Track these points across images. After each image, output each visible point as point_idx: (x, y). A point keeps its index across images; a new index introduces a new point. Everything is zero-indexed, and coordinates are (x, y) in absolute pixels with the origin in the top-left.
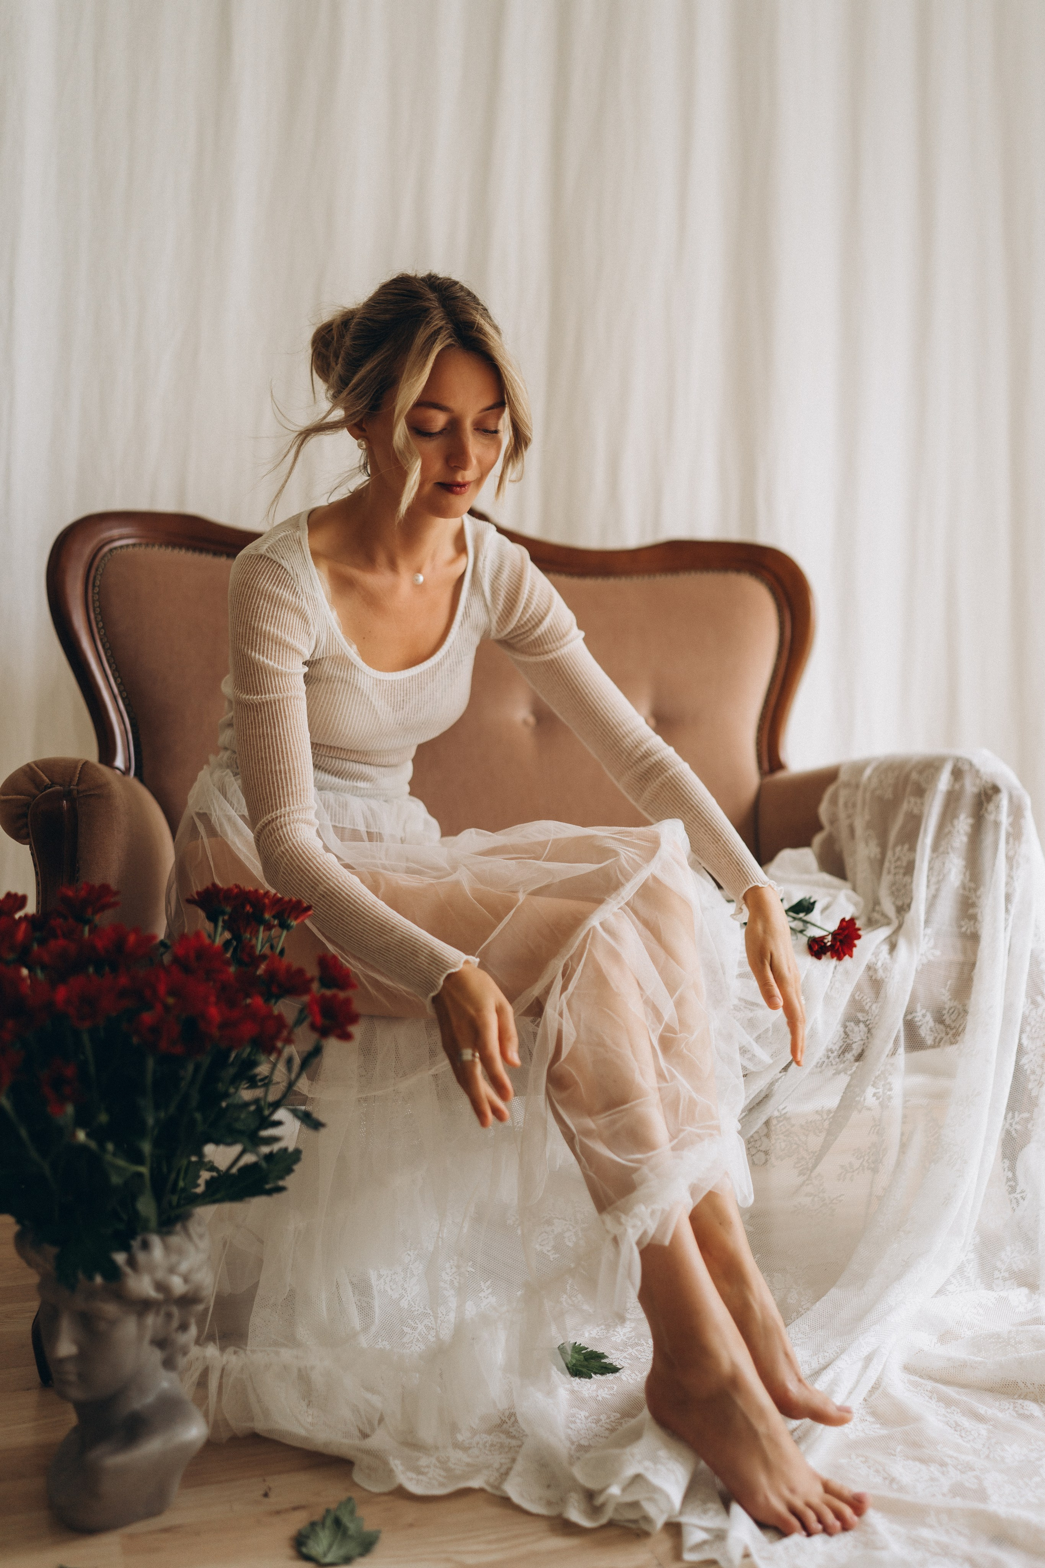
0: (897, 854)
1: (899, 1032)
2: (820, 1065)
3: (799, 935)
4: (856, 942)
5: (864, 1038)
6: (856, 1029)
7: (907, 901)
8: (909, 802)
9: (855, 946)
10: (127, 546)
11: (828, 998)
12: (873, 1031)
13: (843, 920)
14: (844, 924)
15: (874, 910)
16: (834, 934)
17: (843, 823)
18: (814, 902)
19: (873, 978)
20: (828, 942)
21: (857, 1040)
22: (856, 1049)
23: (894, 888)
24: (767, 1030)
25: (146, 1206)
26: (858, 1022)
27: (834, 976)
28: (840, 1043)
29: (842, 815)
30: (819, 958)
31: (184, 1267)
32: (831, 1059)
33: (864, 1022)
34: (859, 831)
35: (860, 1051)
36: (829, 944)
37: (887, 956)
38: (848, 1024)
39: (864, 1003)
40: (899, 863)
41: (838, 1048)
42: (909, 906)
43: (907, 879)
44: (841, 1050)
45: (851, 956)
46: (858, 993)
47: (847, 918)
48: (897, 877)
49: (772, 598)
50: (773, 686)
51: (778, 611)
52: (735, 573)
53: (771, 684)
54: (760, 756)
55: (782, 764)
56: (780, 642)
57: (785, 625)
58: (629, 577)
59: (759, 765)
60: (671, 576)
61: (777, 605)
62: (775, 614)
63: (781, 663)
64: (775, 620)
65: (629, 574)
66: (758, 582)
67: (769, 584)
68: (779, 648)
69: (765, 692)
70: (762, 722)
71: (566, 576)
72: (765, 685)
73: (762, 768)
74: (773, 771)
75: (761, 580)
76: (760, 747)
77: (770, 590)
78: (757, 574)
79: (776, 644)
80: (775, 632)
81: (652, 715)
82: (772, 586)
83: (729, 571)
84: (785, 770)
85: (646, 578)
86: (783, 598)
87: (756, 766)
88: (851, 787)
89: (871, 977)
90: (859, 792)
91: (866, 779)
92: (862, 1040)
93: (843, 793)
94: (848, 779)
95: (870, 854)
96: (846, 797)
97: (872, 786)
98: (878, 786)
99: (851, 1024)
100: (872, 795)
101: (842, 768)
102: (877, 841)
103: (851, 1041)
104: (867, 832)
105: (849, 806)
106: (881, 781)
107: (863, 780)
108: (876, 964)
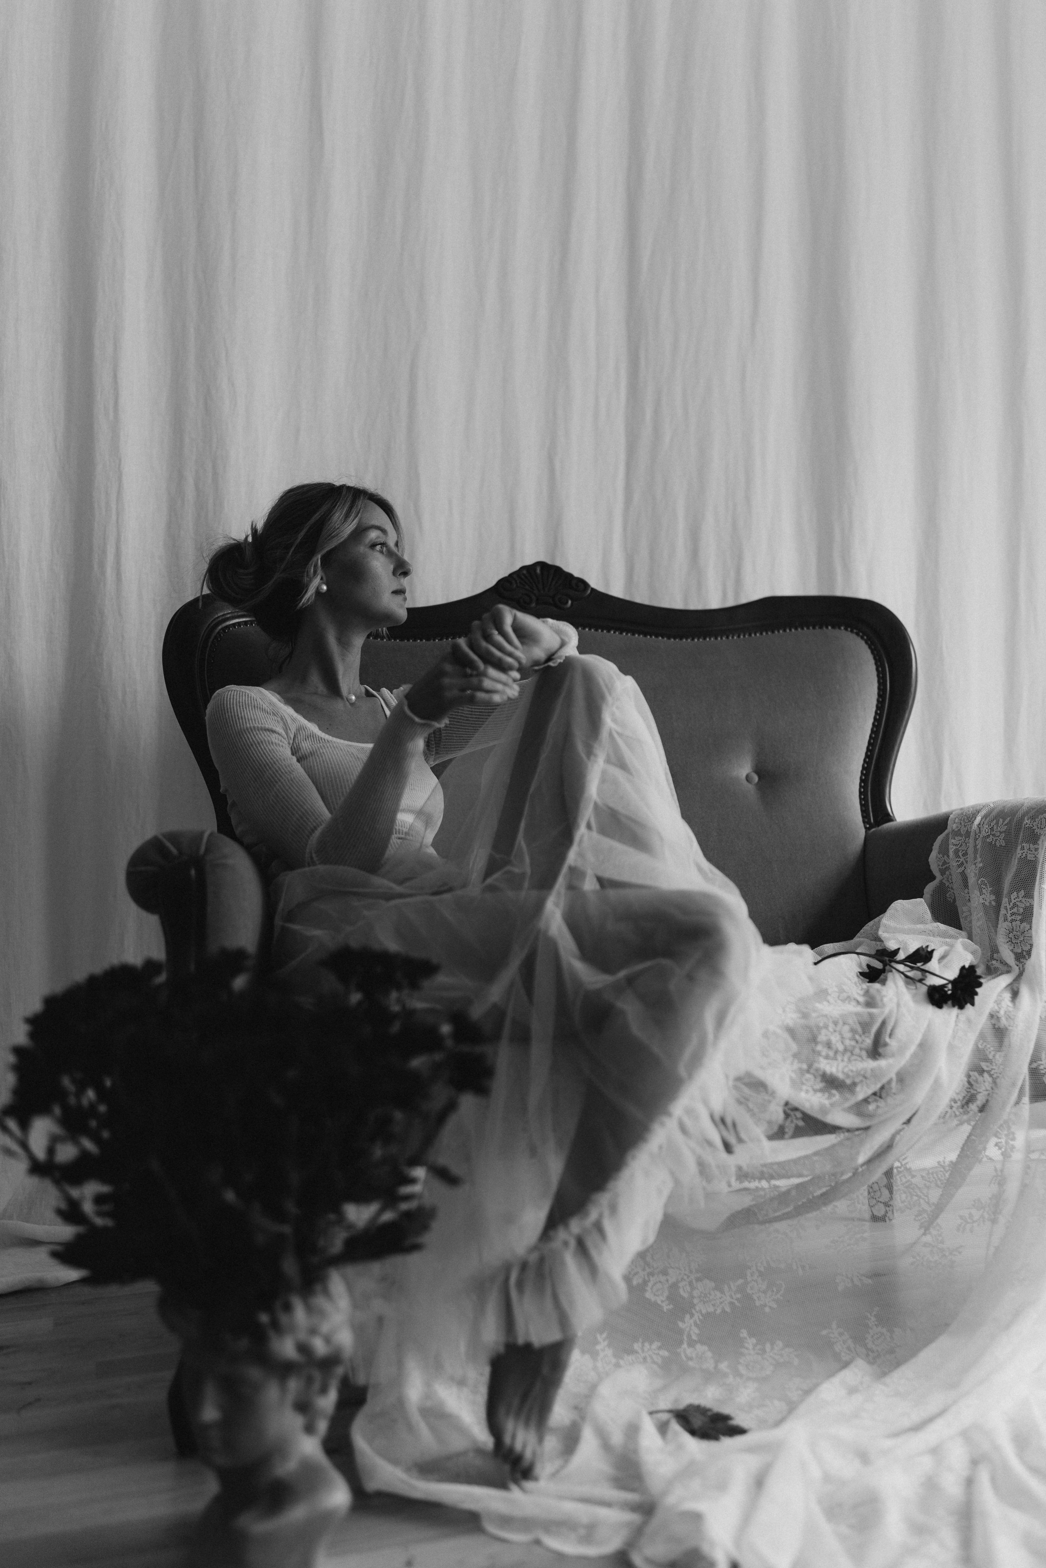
0: (1013, 901)
1: (1024, 1081)
2: (943, 1116)
3: (919, 984)
4: (978, 990)
5: (989, 1088)
6: (980, 1079)
7: (1027, 948)
8: (1023, 848)
9: (976, 994)
10: (239, 624)
11: (951, 1047)
12: (998, 1081)
13: (963, 968)
14: (965, 971)
15: (992, 958)
16: (954, 982)
17: (955, 872)
18: (933, 951)
19: (996, 1027)
20: (949, 990)
21: (981, 1091)
22: (981, 1099)
23: (1011, 935)
24: (890, 1082)
25: (289, 1267)
26: (981, 1072)
27: (956, 1025)
28: (964, 1094)
29: (954, 864)
30: (940, 1006)
32: (954, 1109)
33: (988, 1072)
34: (972, 880)
35: (984, 1101)
36: (950, 992)
37: (1010, 1004)
38: (971, 1073)
39: (987, 1052)
40: (1015, 910)
41: (961, 1098)
42: (1029, 953)
43: (1024, 924)
44: (965, 1101)
45: (973, 1004)
46: (981, 1041)
47: (967, 966)
48: (1014, 923)
49: (869, 651)
50: (874, 739)
51: (876, 664)
52: (830, 628)
53: (871, 737)
54: (864, 809)
55: (888, 815)
56: (879, 695)
57: (884, 678)
58: (725, 637)
59: (863, 817)
60: (767, 633)
61: (875, 658)
62: (874, 667)
63: (881, 715)
64: (875, 673)
65: (726, 633)
66: (854, 636)
67: (865, 638)
68: (878, 701)
69: (866, 744)
70: (865, 775)
71: (663, 637)
72: (868, 738)
73: (866, 820)
74: (878, 823)
75: (857, 634)
76: (864, 799)
77: (866, 643)
78: (853, 628)
79: (877, 697)
80: (876, 685)
81: (754, 772)
82: (868, 639)
83: (824, 626)
84: (892, 820)
85: (742, 637)
86: (881, 649)
87: (861, 819)
88: (961, 835)
89: (994, 1025)
90: (971, 840)
91: (976, 826)
92: (987, 1090)
93: (953, 841)
94: (957, 827)
95: (985, 902)
96: (956, 845)
97: (984, 834)
98: (989, 832)
99: (975, 1074)
100: (984, 842)
101: (951, 816)
102: (991, 889)
103: (975, 1092)
104: (980, 880)
105: (960, 854)
106: (992, 829)
107: (973, 828)
108: (998, 1012)
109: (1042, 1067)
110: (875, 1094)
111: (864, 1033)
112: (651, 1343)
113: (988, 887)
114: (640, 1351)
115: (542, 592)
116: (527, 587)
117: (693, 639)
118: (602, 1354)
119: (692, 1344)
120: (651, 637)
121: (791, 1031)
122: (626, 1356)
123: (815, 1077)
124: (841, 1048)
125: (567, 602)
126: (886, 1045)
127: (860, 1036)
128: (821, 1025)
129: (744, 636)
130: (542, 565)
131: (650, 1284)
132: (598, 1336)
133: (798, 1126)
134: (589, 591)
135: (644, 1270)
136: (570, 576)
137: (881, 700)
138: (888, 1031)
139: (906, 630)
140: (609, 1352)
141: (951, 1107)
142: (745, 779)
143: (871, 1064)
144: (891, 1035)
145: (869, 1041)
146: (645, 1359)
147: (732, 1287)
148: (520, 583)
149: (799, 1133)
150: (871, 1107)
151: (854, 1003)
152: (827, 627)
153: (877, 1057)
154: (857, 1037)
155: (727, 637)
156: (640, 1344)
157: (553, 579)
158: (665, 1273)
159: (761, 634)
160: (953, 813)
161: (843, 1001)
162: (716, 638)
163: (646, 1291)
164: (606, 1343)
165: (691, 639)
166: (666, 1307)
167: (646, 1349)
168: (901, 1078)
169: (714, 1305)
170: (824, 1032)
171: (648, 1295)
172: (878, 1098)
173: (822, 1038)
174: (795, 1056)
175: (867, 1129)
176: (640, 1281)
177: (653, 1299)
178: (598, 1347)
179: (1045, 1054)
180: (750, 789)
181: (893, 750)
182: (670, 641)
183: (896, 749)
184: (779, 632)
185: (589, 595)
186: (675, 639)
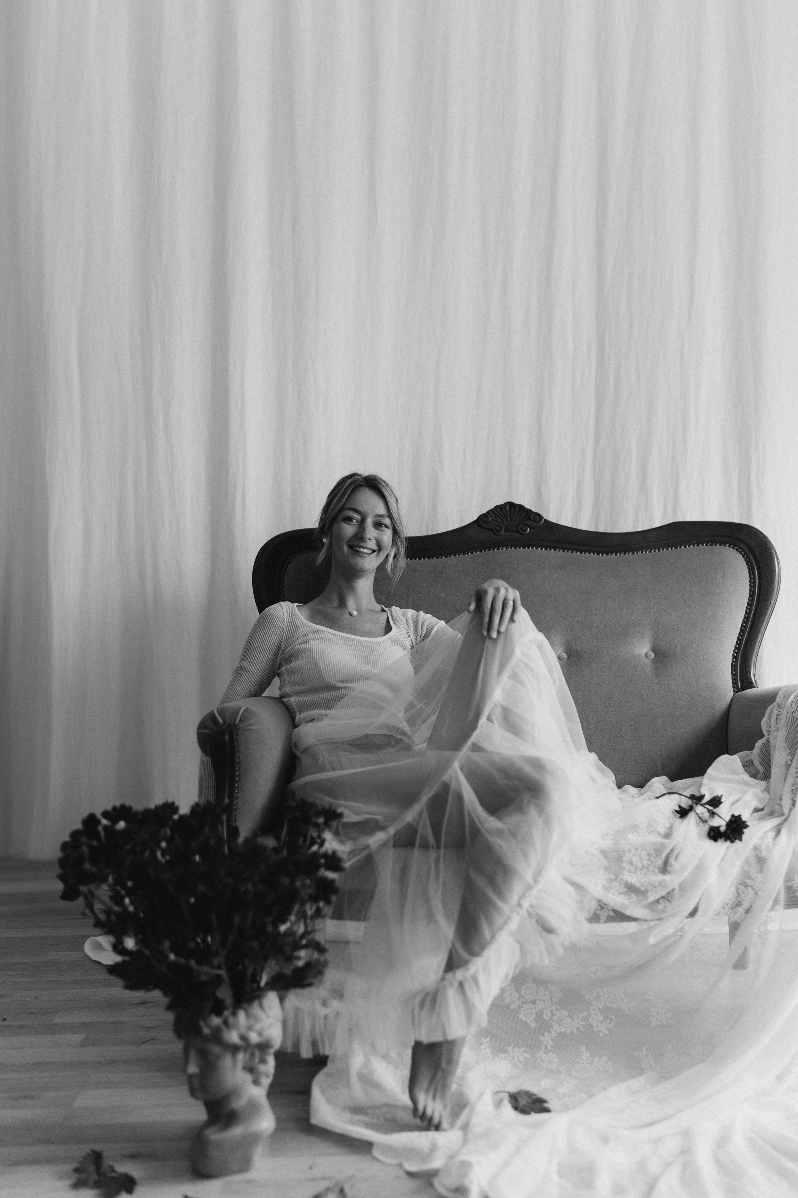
2: (717, 914)
4: (745, 830)
5: (752, 897)
6: (745, 891)
9: (743, 833)
12: (759, 893)
13: (735, 815)
16: (728, 825)
17: (773, 735)
18: (722, 799)
19: (759, 856)
21: (746, 898)
22: (746, 905)
23: (794, 787)
24: (673, 890)
25: (225, 993)
26: (746, 886)
27: (727, 854)
28: (734, 900)
30: (716, 840)
32: (726, 909)
33: (752, 887)
35: (748, 906)
36: (723, 831)
37: (771, 840)
38: (739, 886)
39: (751, 873)
41: (731, 902)
44: (734, 905)
45: (741, 840)
46: (746, 867)
47: (738, 815)
49: (745, 563)
50: (744, 627)
51: (749, 572)
52: (718, 545)
53: (742, 626)
54: (734, 677)
55: (752, 683)
56: (750, 594)
57: (754, 583)
58: (640, 552)
59: (733, 683)
60: (672, 549)
61: (748, 568)
62: (748, 575)
63: (750, 610)
65: (640, 549)
66: (735, 551)
67: (743, 552)
68: (749, 599)
69: (739, 631)
70: (736, 653)
71: (594, 554)
72: (740, 626)
73: (735, 686)
74: (744, 688)
75: (737, 550)
76: (734, 670)
77: (743, 557)
78: (735, 546)
79: (748, 596)
80: (748, 588)
81: (651, 651)
82: (745, 554)
83: (714, 543)
84: (753, 687)
85: (653, 552)
86: (753, 562)
87: (731, 684)
88: (781, 708)
89: (757, 855)
90: (785, 712)
91: (789, 703)
92: (750, 899)
93: (775, 711)
94: (781, 701)
95: (782, 761)
96: (777, 715)
97: (792, 710)
98: (796, 709)
99: (742, 888)
100: (791, 716)
101: (780, 691)
102: (789, 751)
103: (741, 899)
104: (782, 745)
105: (778, 722)
107: (787, 705)
108: (760, 846)
109: (795, 885)
110: (663, 897)
111: (657, 856)
112: (519, 1048)
113: (787, 749)
114: (511, 1052)
115: (509, 523)
116: (499, 520)
117: (616, 555)
118: (483, 1051)
119: (547, 1051)
120: (585, 553)
121: (604, 853)
122: (500, 1054)
123: (620, 884)
124: (640, 865)
125: (527, 530)
126: (672, 865)
127: (654, 858)
128: (626, 849)
129: (654, 551)
130: (511, 505)
131: (523, 1009)
132: (483, 1040)
133: (610, 915)
134: (543, 522)
135: (519, 1000)
136: (529, 512)
137: (751, 598)
138: (674, 857)
139: (773, 547)
140: (489, 1051)
141: (724, 908)
142: (644, 656)
143: (661, 877)
144: (676, 859)
145: (660, 862)
146: (513, 1058)
147: (580, 1015)
148: (494, 517)
149: (610, 919)
150: (660, 907)
151: (657, 835)
152: (716, 545)
153: (666, 873)
154: (652, 859)
155: (642, 552)
156: (512, 1047)
157: (517, 514)
158: (534, 1002)
159: (668, 549)
160: (782, 689)
161: (649, 833)
162: (633, 553)
163: (520, 1013)
164: (488, 1044)
165: (615, 554)
166: (533, 1025)
167: (515, 1052)
168: (683, 887)
169: (566, 1028)
170: (627, 854)
171: (520, 1016)
172: (666, 901)
173: (626, 858)
174: (606, 868)
175: (660, 919)
176: (516, 1007)
177: (524, 1019)
178: (483, 1047)
179: (797, 876)
180: (647, 663)
181: (758, 636)
182: (599, 556)
183: (760, 635)
184: (680, 547)
185: (543, 524)
186: (603, 555)
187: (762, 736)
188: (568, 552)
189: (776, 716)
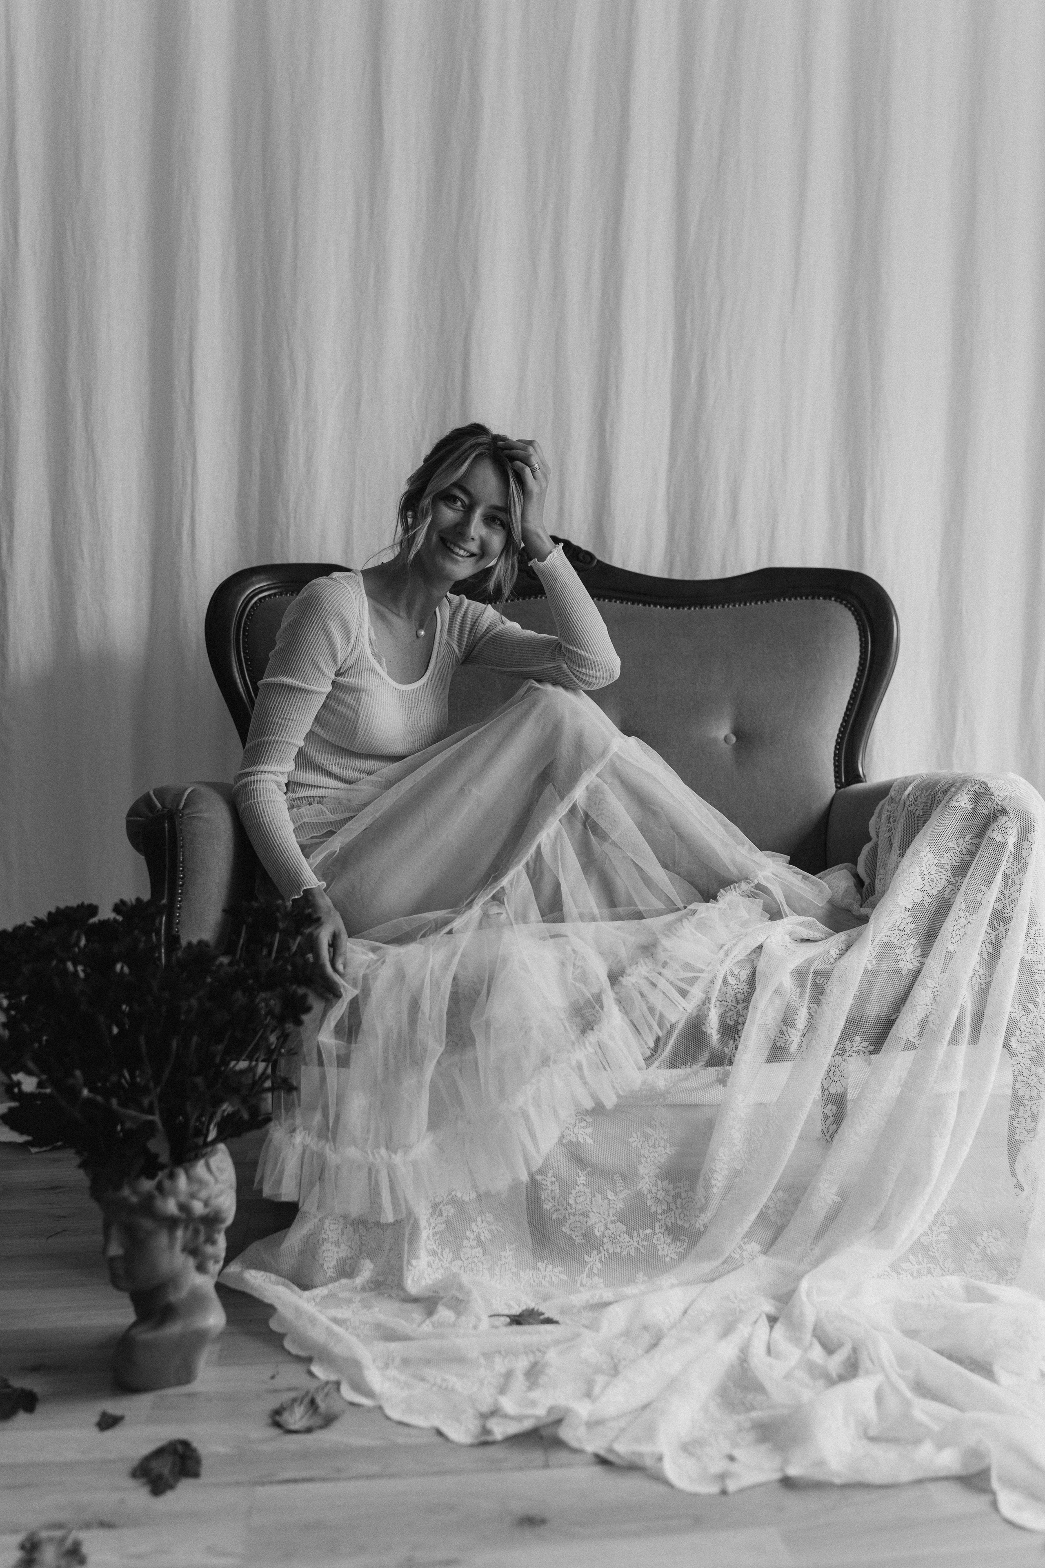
10: (270, 596)
25: (159, 1146)
31: (204, 1194)
49: (855, 622)
50: (852, 704)
51: (860, 634)
52: (821, 598)
53: (849, 703)
54: (837, 769)
55: (859, 776)
56: (860, 664)
57: (866, 648)
58: (721, 605)
59: (836, 777)
60: (762, 603)
61: (859, 629)
62: (858, 637)
63: (860, 682)
64: (858, 643)
65: (721, 602)
66: (843, 606)
67: (853, 609)
68: (859, 669)
69: (844, 710)
70: (841, 738)
71: (661, 607)
72: (846, 703)
73: (838, 780)
74: (849, 783)
75: (846, 606)
76: (838, 761)
77: (853, 614)
78: (842, 600)
79: (857, 665)
80: (858, 654)
81: (732, 733)
82: (856, 610)
83: (816, 597)
84: (862, 782)
85: (737, 606)
86: (866, 621)
87: (832, 778)
88: (895, 803)
93: (888, 807)
94: (895, 794)
96: (890, 811)
101: (895, 783)
105: (891, 820)
106: (916, 799)
107: (903, 797)
117: (689, 609)
120: (649, 606)
129: (739, 605)
134: (594, 563)
136: (578, 549)
137: (861, 668)
139: (891, 601)
142: (724, 741)
152: (819, 598)
155: (723, 607)
159: (756, 603)
160: (898, 781)
162: (712, 607)
165: (688, 607)
180: (726, 750)
181: (868, 717)
182: (666, 610)
183: (872, 715)
184: (773, 601)
185: (595, 567)
186: (672, 608)
187: (870, 839)
188: (627, 603)
189: (888, 813)
